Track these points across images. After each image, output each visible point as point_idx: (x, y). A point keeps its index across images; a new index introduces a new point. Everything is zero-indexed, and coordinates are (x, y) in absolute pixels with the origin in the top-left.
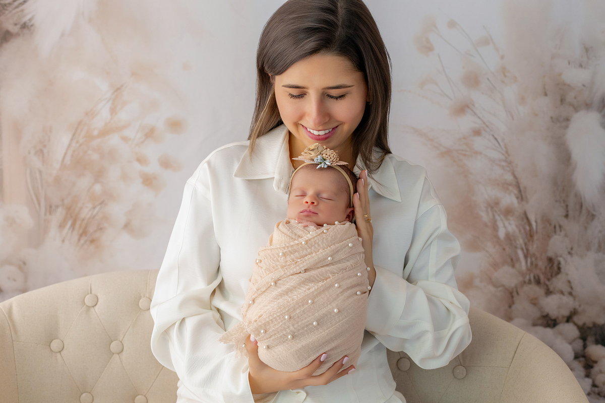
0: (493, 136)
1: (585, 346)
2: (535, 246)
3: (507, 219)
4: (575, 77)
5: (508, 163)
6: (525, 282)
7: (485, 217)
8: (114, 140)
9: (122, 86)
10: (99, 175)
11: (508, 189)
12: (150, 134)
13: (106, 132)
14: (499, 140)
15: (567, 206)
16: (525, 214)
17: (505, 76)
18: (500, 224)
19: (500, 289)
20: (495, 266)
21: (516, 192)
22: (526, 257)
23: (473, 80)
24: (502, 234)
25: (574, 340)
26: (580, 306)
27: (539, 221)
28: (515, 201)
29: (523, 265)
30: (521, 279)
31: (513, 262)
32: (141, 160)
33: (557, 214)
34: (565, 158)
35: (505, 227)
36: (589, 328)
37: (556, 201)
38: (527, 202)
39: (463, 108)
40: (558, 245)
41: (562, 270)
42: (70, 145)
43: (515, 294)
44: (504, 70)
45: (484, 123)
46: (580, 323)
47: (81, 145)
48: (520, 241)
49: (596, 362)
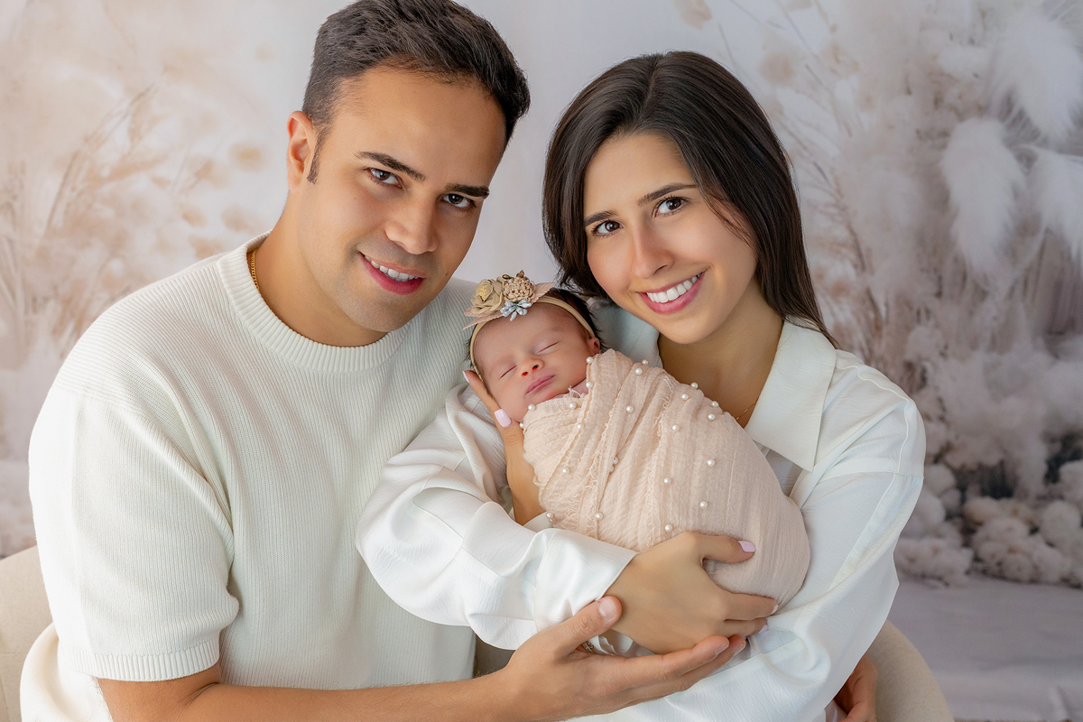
0: (815, 164)
1: (963, 500)
2: (884, 344)
4: (960, 60)
5: (841, 209)
8: (140, 184)
9: (148, 90)
10: (118, 245)
11: (841, 252)
12: (205, 172)
13: (122, 172)
14: (826, 172)
15: (940, 279)
16: (868, 292)
17: (838, 61)
21: (853, 256)
23: (780, 69)
25: (946, 491)
26: (957, 437)
27: (892, 304)
28: (852, 271)
32: (191, 217)
33: (923, 291)
34: (939, 199)
35: (833, 314)
36: (972, 472)
37: (922, 270)
38: (872, 273)
40: (922, 341)
41: (929, 382)
42: (60, 195)
44: (835, 52)
45: (799, 142)
46: (957, 464)
47: (80, 194)
48: (859, 337)
49: (980, 524)
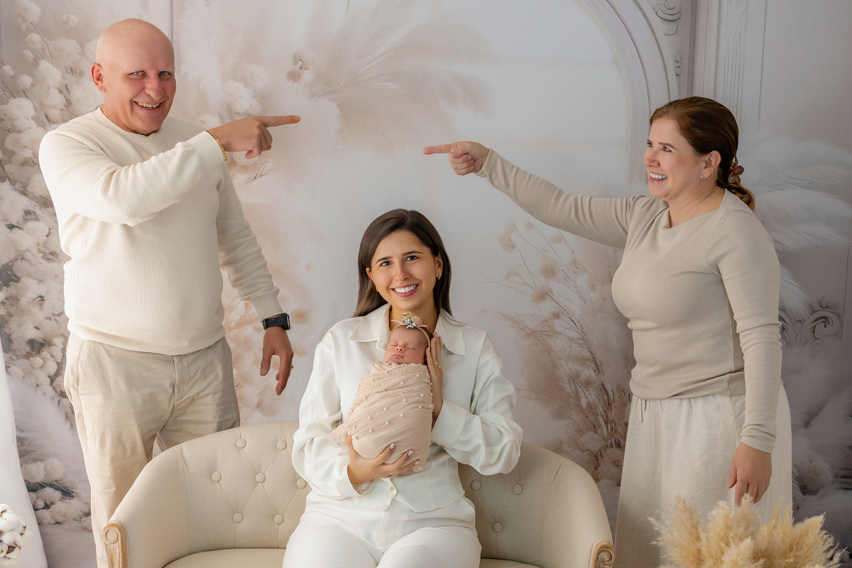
0: (570, 319)
2: (613, 413)
3: (588, 390)
5: (585, 341)
6: (607, 446)
7: (568, 389)
11: (587, 364)
14: (575, 321)
16: (603, 383)
17: (577, 267)
18: (582, 395)
19: (586, 453)
20: (580, 432)
21: (593, 366)
22: (606, 423)
23: (549, 272)
24: (584, 403)
27: (614, 391)
28: (593, 374)
29: (604, 430)
30: (603, 443)
31: (595, 428)
35: (586, 397)
38: (604, 375)
39: (543, 296)
43: (599, 457)
44: (575, 263)
45: (562, 307)
48: (600, 410)
